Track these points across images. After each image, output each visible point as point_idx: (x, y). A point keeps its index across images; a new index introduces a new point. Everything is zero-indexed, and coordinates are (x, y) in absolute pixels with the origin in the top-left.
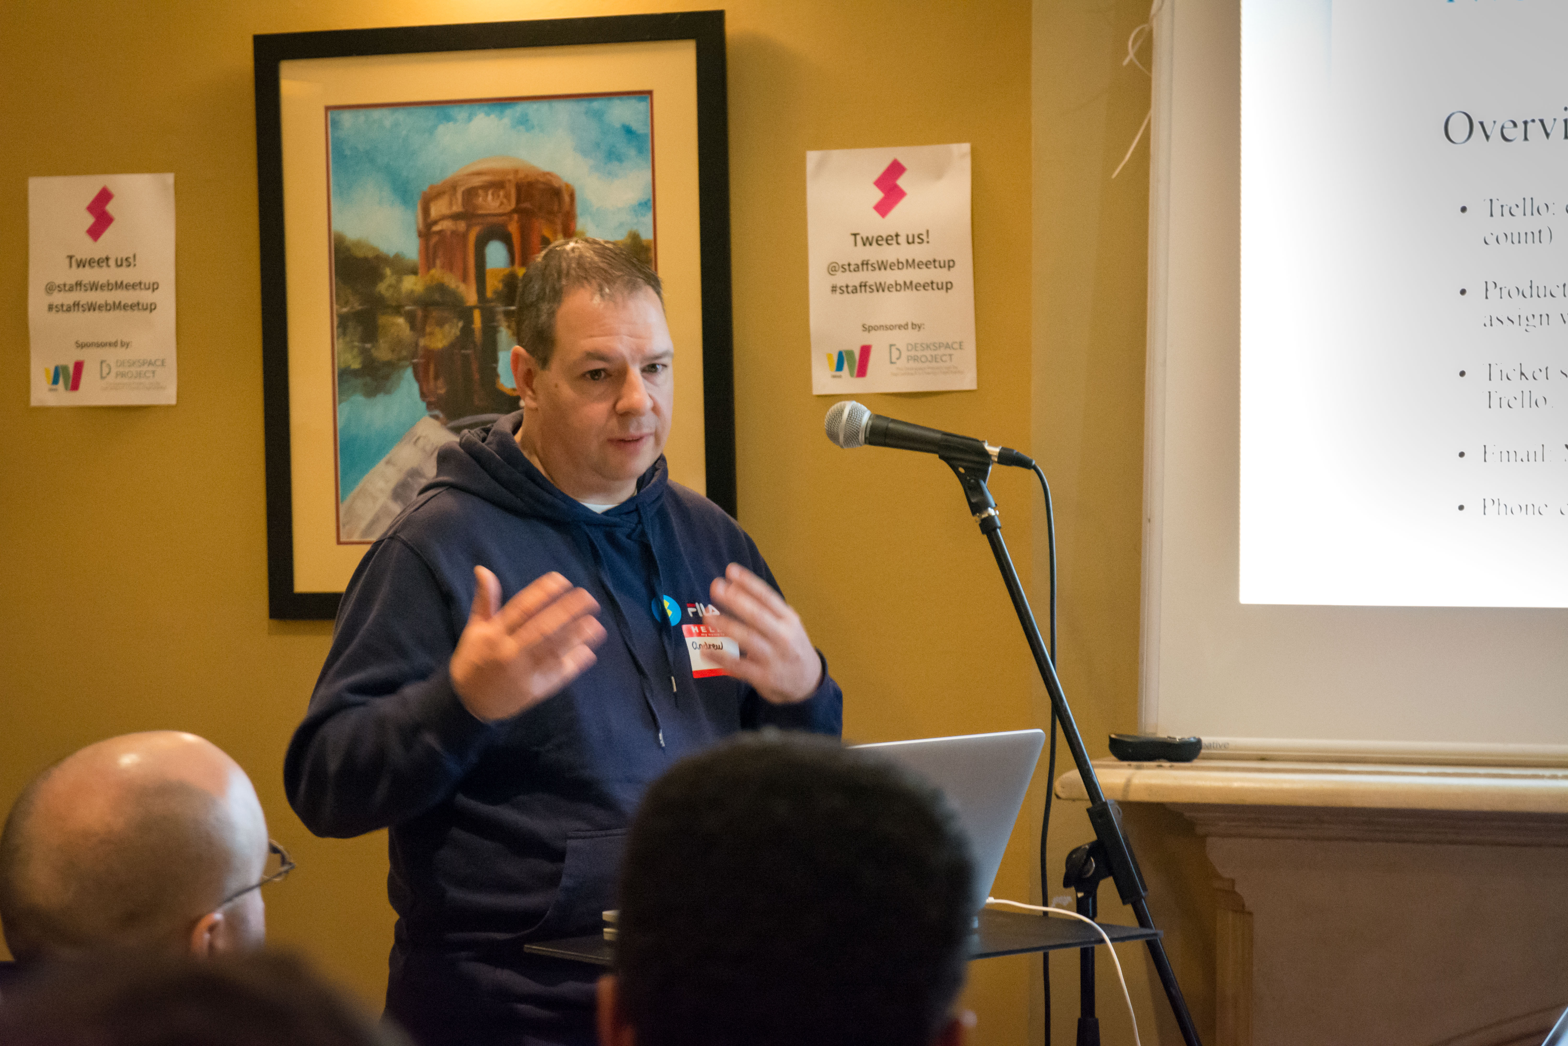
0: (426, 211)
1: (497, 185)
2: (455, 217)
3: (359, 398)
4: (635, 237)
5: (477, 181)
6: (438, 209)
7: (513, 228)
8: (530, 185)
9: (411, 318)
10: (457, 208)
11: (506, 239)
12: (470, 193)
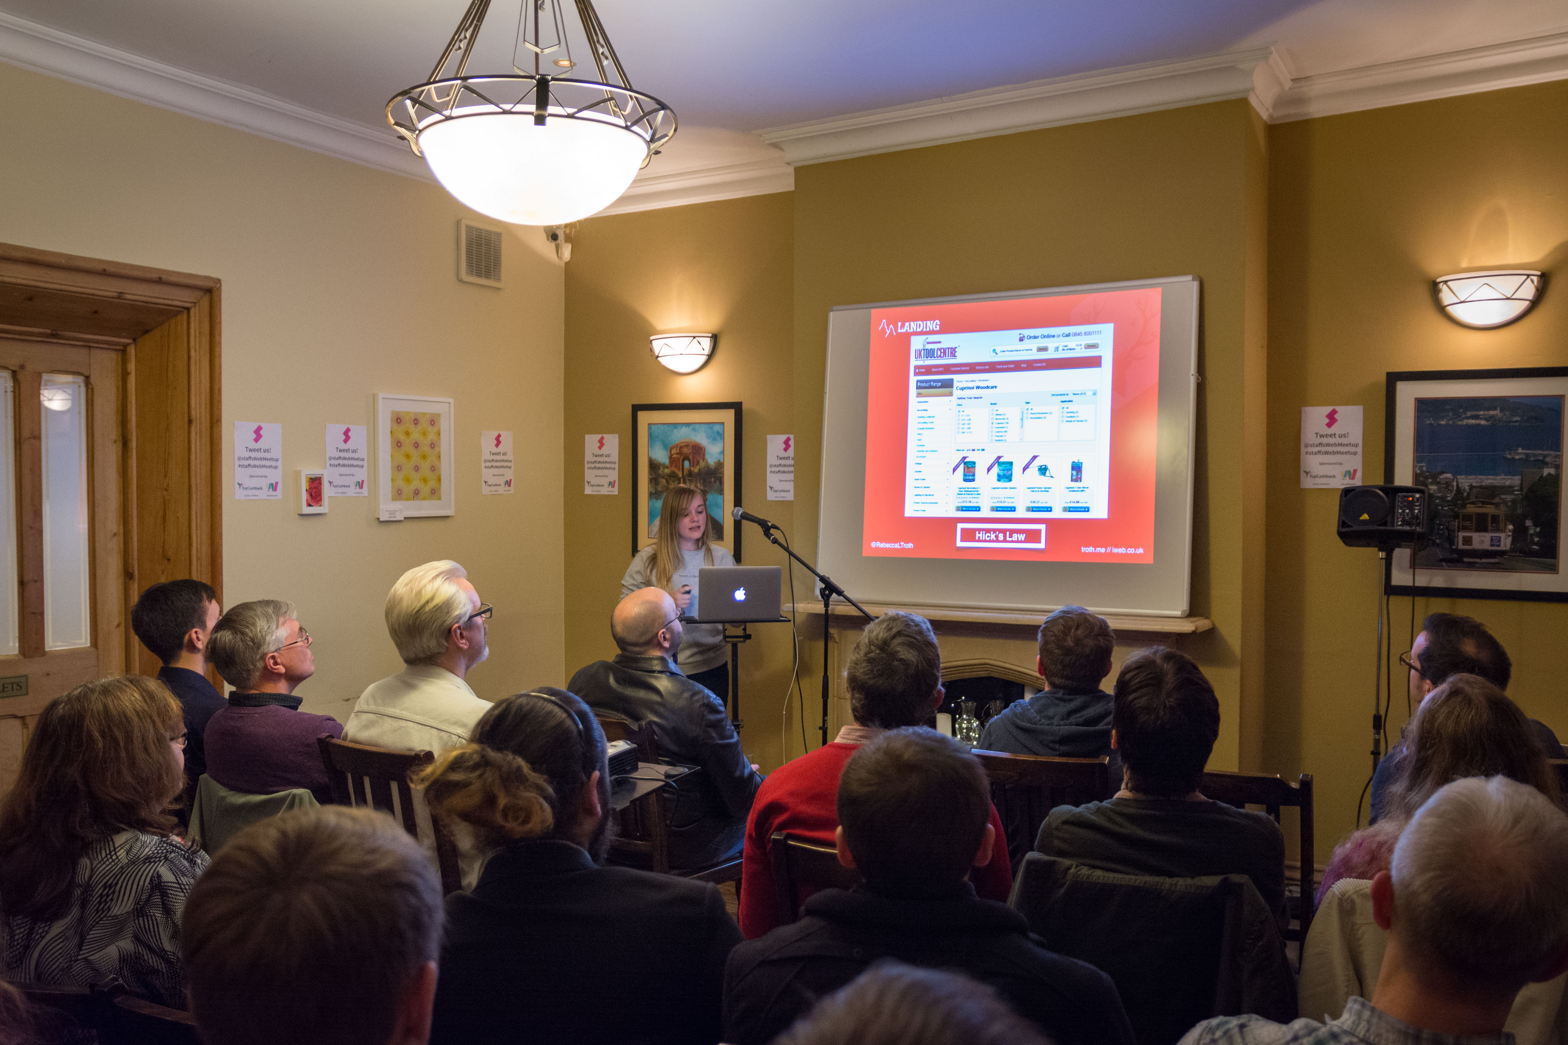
0: (671, 452)
1: (687, 446)
2: (677, 454)
3: (654, 500)
4: (719, 461)
5: (683, 444)
6: (674, 451)
7: (691, 457)
8: (696, 446)
9: (666, 480)
10: (678, 451)
11: (689, 460)
12: (681, 447)
